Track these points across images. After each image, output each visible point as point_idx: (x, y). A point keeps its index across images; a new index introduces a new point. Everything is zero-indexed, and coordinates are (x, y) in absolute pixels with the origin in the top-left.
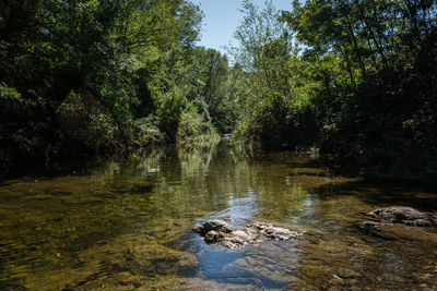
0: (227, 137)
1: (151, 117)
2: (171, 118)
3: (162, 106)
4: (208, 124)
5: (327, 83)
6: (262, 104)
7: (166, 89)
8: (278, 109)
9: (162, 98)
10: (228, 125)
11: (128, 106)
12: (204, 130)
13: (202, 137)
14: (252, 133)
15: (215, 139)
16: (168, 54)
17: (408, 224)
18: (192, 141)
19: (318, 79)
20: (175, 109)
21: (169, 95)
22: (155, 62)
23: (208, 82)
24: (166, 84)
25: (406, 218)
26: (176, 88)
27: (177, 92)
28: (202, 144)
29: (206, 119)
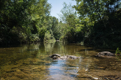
0: (58, 41)
1: (36, 34)
2: (42, 35)
3: (40, 31)
4: (52, 37)
5: (85, 25)
6: (68, 30)
7: (41, 26)
8: (72, 32)
9: (40, 29)
10: (58, 37)
11: (30, 30)
12: (52, 38)
13: (51, 40)
14: (65, 39)
15: (55, 41)
16: (42, 17)
17: (108, 55)
18: (48, 41)
19: (83, 24)
20: (43, 32)
21: (42, 28)
22: (38, 19)
23: (53, 26)
24: (41, 25)
25: (107, 54)
26: (44, 26)
27: (44, 28)
28: (51, 42)
29: (52, 36)
